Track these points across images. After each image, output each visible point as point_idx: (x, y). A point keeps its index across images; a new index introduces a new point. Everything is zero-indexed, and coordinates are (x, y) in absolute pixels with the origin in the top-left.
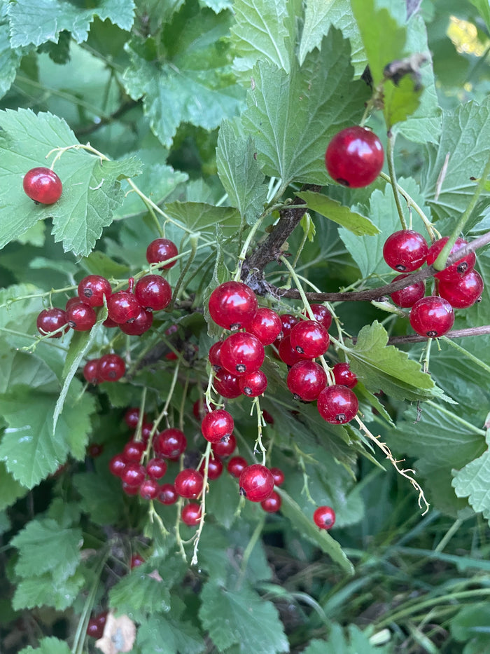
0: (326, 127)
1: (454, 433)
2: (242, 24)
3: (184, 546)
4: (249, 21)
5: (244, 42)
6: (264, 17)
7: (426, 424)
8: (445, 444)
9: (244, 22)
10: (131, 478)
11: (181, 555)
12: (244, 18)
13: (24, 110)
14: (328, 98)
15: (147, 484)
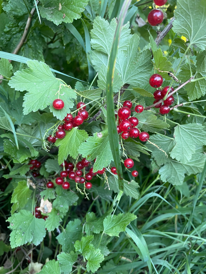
0: (140, 71)
1: (163, 141)
2: (95, 30)
3: (87, 195)
4: (98, 29)
5: (95, 35)
6: (103, 29)
7: (155, 140)
8: (161, 145)
9: (96, 29)
10: (72, 176)
11: (87, 198)
12: (96, 28)
13: (42, 62)
14: (142, 65)
15: (77, 178)
